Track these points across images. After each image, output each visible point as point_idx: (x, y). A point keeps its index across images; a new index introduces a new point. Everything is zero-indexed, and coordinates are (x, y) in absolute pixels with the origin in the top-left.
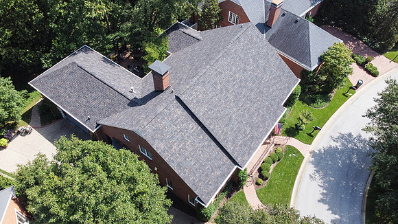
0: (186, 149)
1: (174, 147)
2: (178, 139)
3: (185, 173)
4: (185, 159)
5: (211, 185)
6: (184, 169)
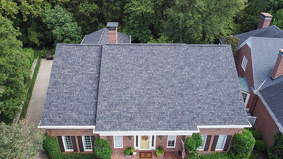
0: (72, 79)
1: (66, 71)
2: (74, 68)
3: (53, 91)
4: (64, 84)
5: (60, 117)
6: (55, 88)
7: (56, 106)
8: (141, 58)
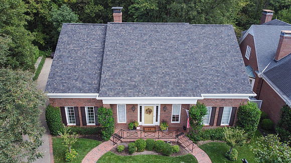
7: (61, 76)
8: (145, 34)
